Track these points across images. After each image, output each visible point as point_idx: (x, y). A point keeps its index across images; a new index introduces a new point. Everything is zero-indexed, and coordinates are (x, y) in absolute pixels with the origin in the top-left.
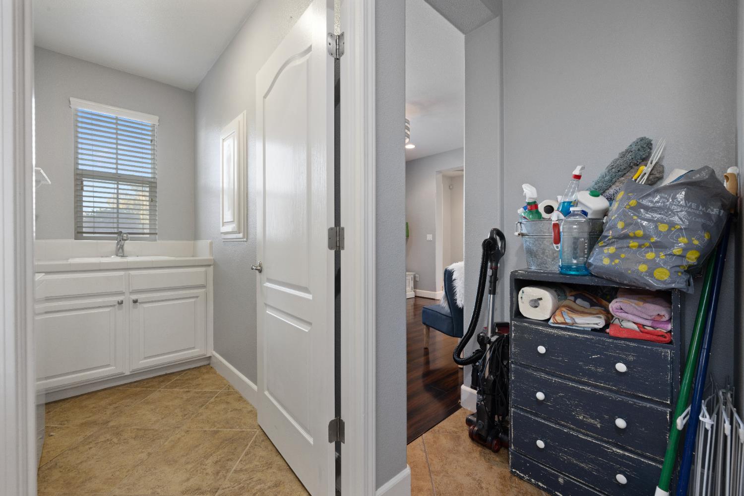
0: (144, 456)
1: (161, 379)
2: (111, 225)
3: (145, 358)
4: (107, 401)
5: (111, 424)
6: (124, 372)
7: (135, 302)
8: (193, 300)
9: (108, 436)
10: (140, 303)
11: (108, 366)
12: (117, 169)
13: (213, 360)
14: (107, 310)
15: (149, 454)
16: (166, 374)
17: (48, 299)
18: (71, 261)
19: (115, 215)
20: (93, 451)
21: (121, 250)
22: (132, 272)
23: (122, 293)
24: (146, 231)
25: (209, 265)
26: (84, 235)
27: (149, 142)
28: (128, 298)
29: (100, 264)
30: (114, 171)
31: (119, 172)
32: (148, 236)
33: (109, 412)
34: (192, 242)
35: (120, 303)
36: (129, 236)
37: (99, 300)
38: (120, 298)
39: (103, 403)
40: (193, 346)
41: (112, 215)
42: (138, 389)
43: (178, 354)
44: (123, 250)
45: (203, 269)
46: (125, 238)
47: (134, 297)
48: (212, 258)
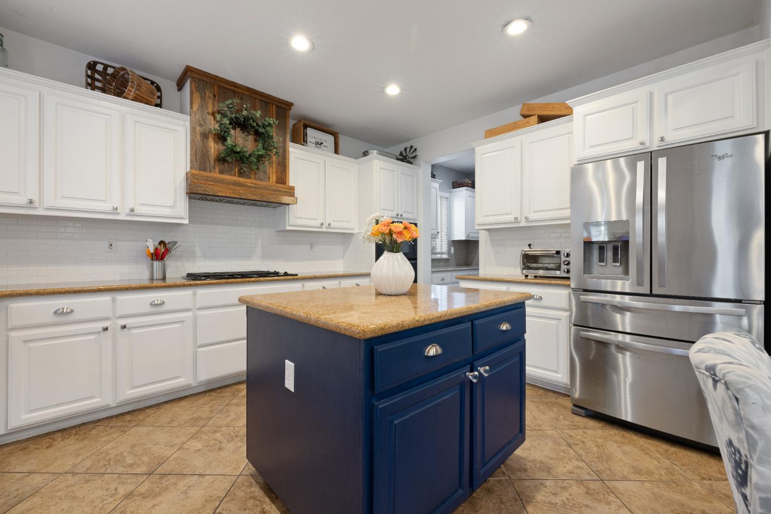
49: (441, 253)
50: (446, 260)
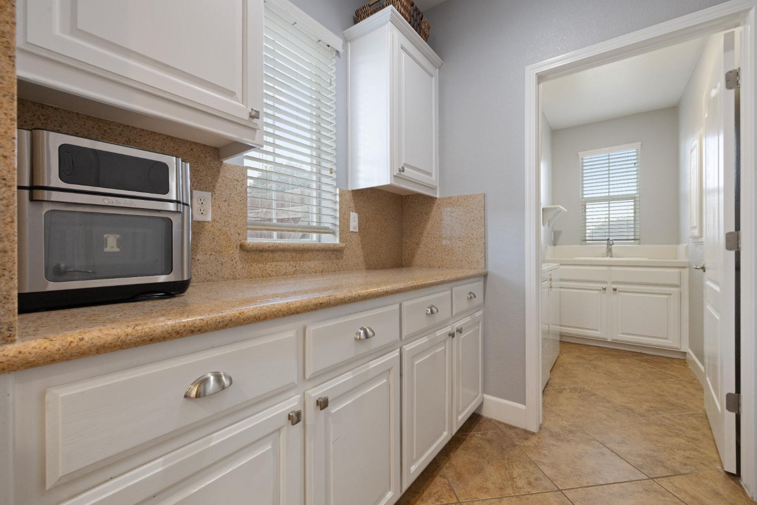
0: (606, 382)
1: (635, 354)
2: (604, 234)
3: (623, 334)
4: (594, 352)
5: (593, 362)
6: (607, 338)
7: (615, 290)
8: (666, 296)
9: (589, 366)
10: (619, 291)
11: (596, 330)
12: (609, 192)
13: (688, 355)
14: (596, 292)
15: (609, 384)
16: (641, 353)
17: (561, 280)
18: (576, 258)
19: (608, 227)
20: (580, 368)
21: (609, 253)
22: (613, 268)
23: (606, 282)
24: (630, 238)
25: (684, 267)
26: (587, 242)
27: (633, 165)
28: (610, 286)
30: (607, 194)
31: (611, 194)
32: (633, 241)
33: (593, 357)
34: (675, 246)
35: (605, 289)
36: (614, 242)
37: (591, 285)
38: (604, 286)
39: (592, 352)
40: (666, 337)
41: (605, 227)
42: (616, 354)
43: (650, 339)
44: (611, 252)
45: (677, 270)
46: (611, 244)
47: (615, 286)
48: (687, 261)
49: (320, 230)
50: (333, 252)
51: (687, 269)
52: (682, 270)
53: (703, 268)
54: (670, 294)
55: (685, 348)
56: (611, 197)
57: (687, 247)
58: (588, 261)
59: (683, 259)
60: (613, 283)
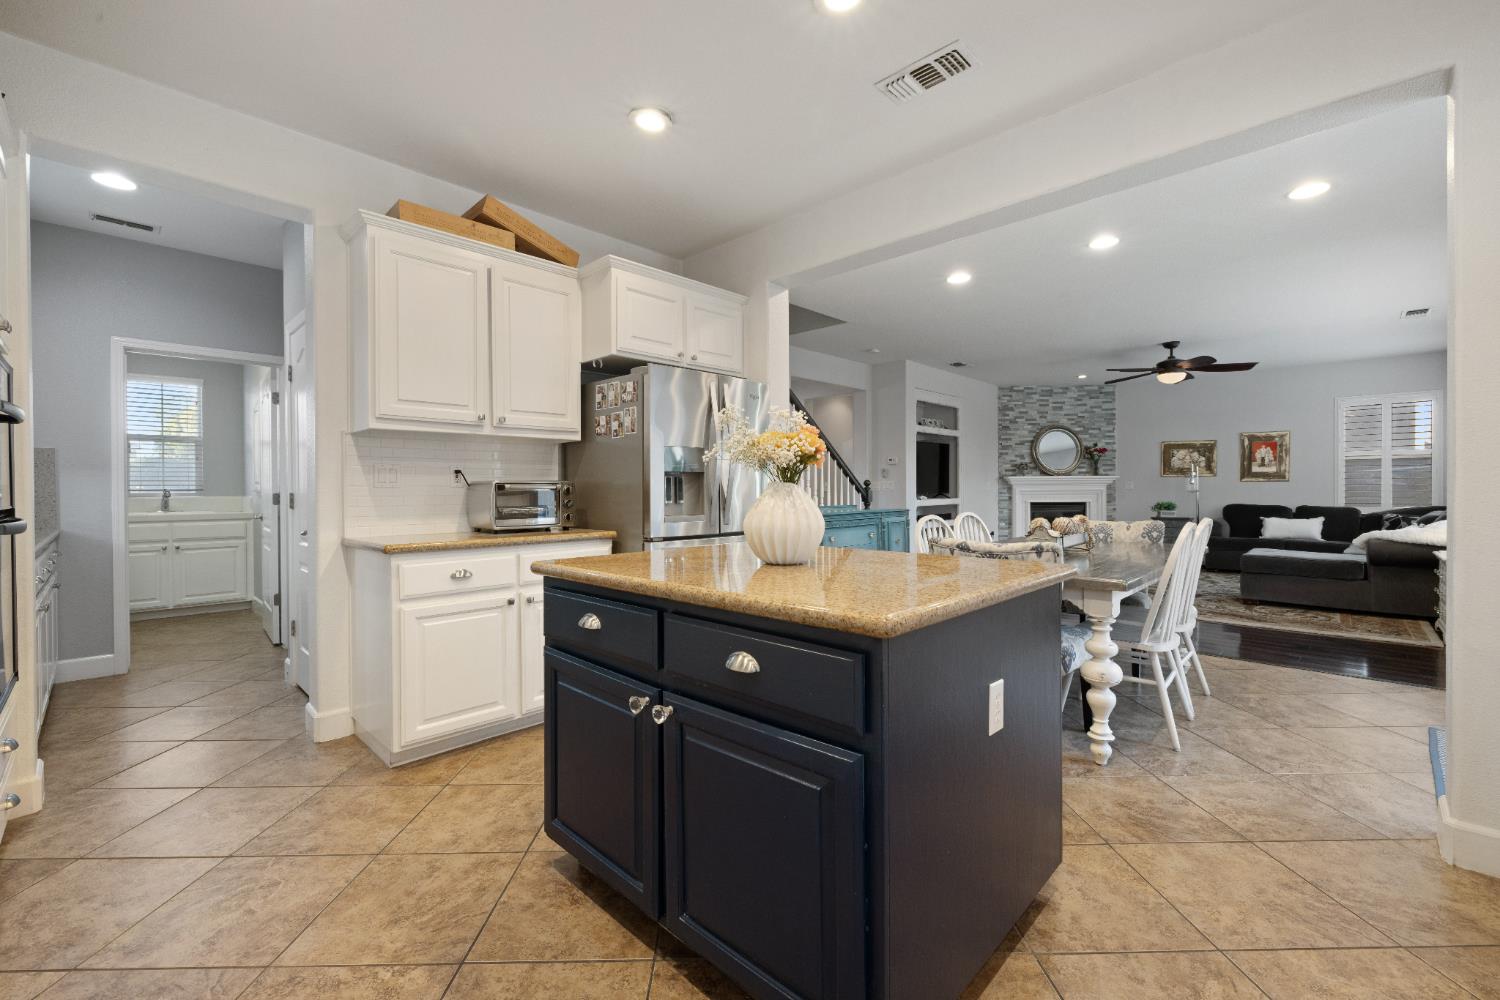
2: (157, 483)
3: (188, 596)
7: (178, 548)
10: (181, 550)
12: (163, 431)
14: (154, 554)
19: (161, 465)
21: (166, 506)
22: (175, 524)
23: (166, 541)
24: (191, 488)
25: (248, 519)
28: (172, 545)
29: (147, 516)
30: (159, 434)
31: (165, 434)
32: (196, 492)
34: (239, 498)
35: (165, 549)
37: (145, 546)
38: (164, 545)
41: (157, 465)
45: (244, 522)
47: (177, 544)
48: (252, 512)
51: (252, 521)
52: (248, 522)
53: (261, 518)
54: (236, 547)
55: (251, 597)
56: (165, 437)
57: (252, 500)
58: (142, 517)
59: (249, 511)
60: (174, 541)
